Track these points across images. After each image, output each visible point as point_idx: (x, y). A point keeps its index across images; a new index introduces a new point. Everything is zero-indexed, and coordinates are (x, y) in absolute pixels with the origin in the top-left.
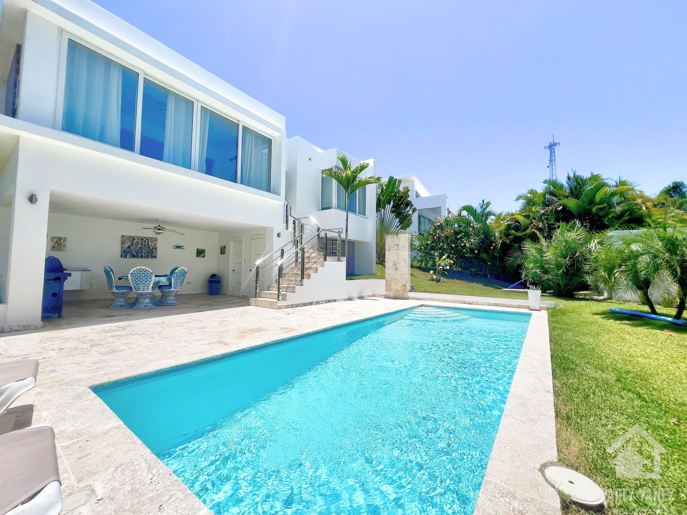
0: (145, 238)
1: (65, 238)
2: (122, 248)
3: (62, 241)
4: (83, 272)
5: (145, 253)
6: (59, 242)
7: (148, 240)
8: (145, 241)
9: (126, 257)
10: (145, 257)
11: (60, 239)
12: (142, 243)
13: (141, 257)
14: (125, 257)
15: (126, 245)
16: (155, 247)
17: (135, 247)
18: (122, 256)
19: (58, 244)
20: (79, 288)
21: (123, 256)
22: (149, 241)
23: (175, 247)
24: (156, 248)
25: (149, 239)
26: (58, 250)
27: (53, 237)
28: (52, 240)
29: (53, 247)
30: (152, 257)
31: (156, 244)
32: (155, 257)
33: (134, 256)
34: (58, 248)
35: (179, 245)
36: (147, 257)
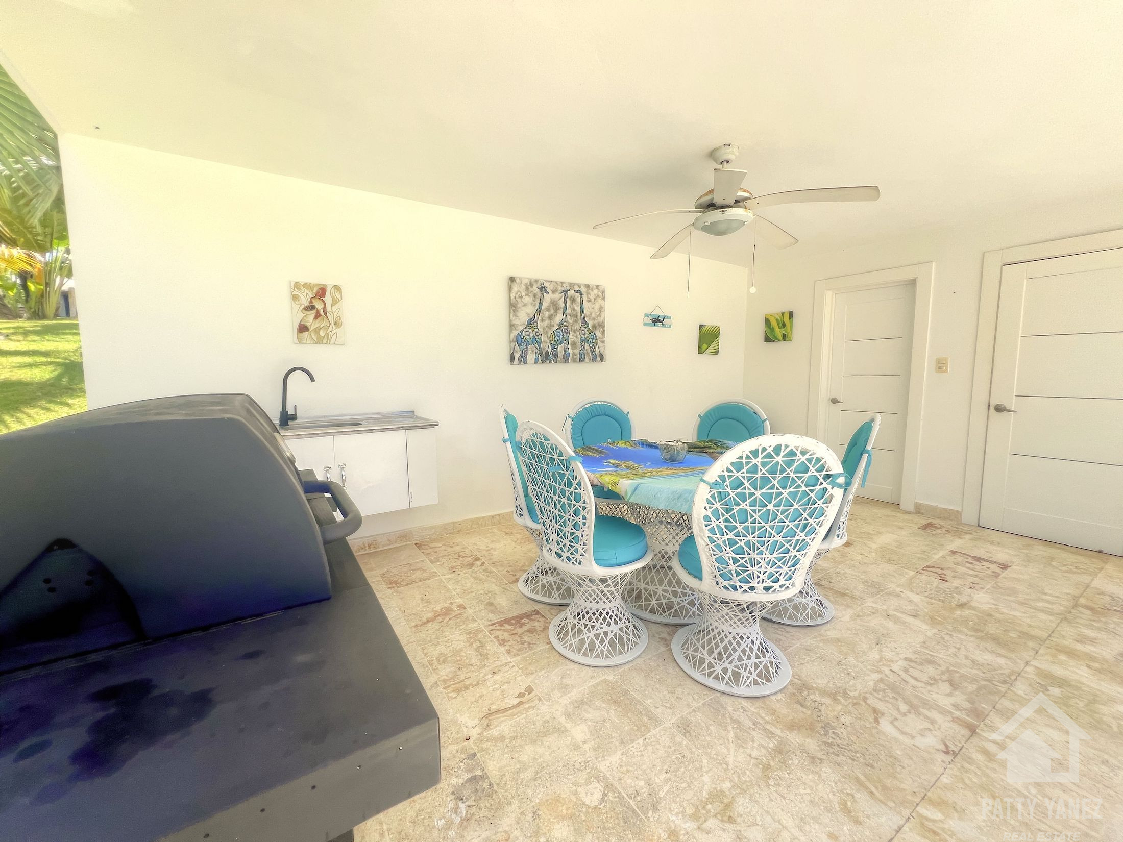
0: (572, 285)
1: (337, 288)
2: (512, 326)
3: (328, 299)
4: (412, 433)
5: (574, 344)
6: (319, 306)
7: (582, 295)
8: (573, 300)
9: (525, 363)
10: (574, 361)
11: (321, 293)
12: (565, 308)
13: (566, 360)
14: (523, 360)
15: (523, 316)
16: (600, 320)
17: (547, 322)
18: (512, 359)
19: (318, 316)
20: (404, 505)
21: (517, 356)
22: (585, 297)
23: (649, 320)
24: (601, 325)
25: (584, 290)
26: (320, 341)
27: (297, 285)
28: (295, 298)
29: (303, 328)
30: (594, 360)
31: (601, 309)
32: (602, 357)
33: (545, 358)
34: (317, 331)
35: (657, 313)
36: (582, 360)
